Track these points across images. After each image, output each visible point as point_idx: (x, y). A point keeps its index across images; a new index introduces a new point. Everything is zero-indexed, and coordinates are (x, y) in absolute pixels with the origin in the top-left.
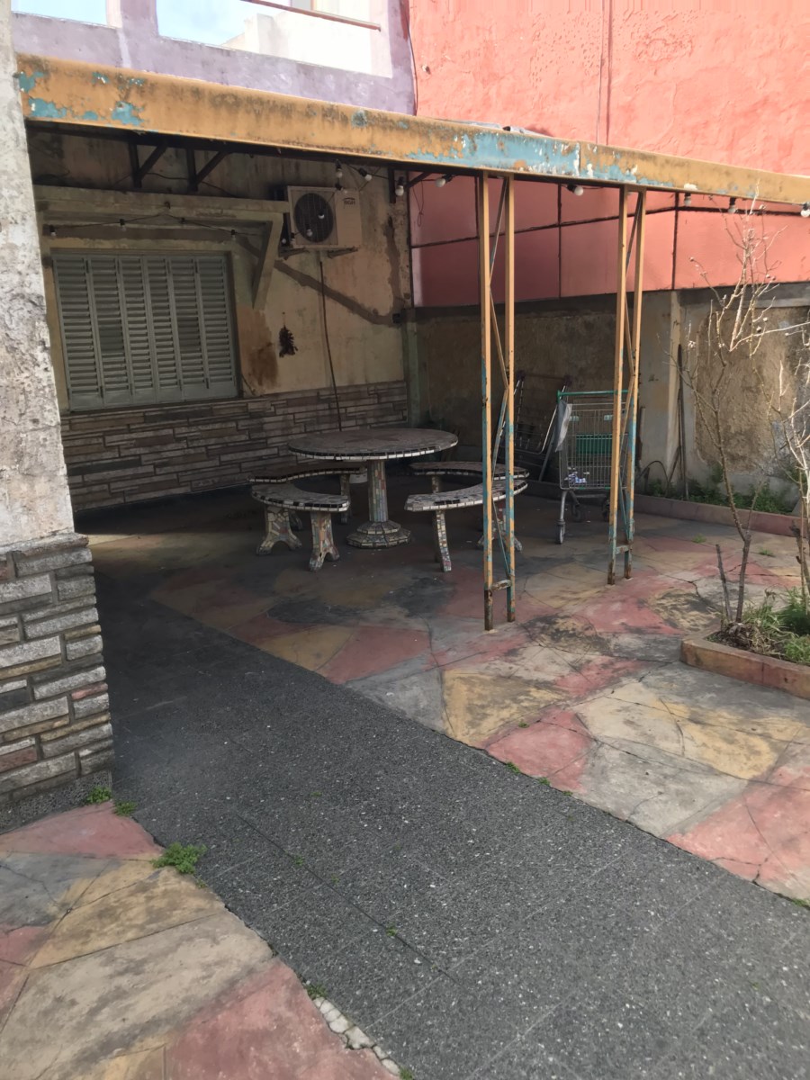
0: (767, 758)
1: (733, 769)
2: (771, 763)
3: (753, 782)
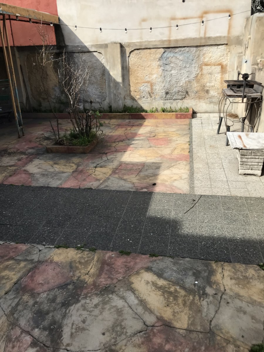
0: (75, 167)
1: (68, 171)
2: (76, 167)
3: (73, 172)
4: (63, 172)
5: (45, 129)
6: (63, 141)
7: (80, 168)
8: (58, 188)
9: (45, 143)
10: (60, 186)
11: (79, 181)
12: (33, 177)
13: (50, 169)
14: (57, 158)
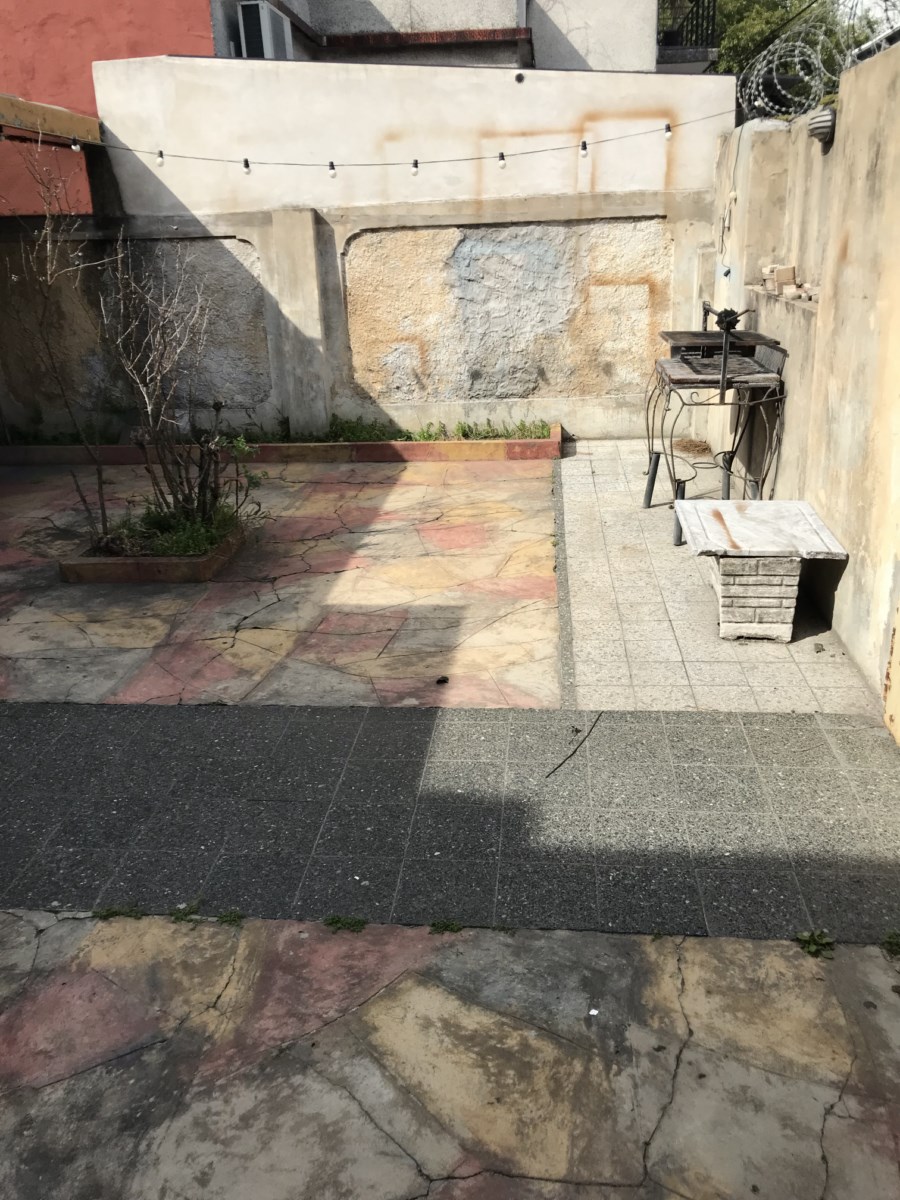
0: (162, 629)
1: (139, 643)
2: (166, 631)
3: (157, 647)
4: (121, 650)
5: (56, 502)
6: (121, 539)
7: (182, 633)
8: (103, 705)
9: (55, 549)
10: (112, 700)
11: (177, 679)
12: (14, 669)
13: (73, 639)
14: (98, 601)
